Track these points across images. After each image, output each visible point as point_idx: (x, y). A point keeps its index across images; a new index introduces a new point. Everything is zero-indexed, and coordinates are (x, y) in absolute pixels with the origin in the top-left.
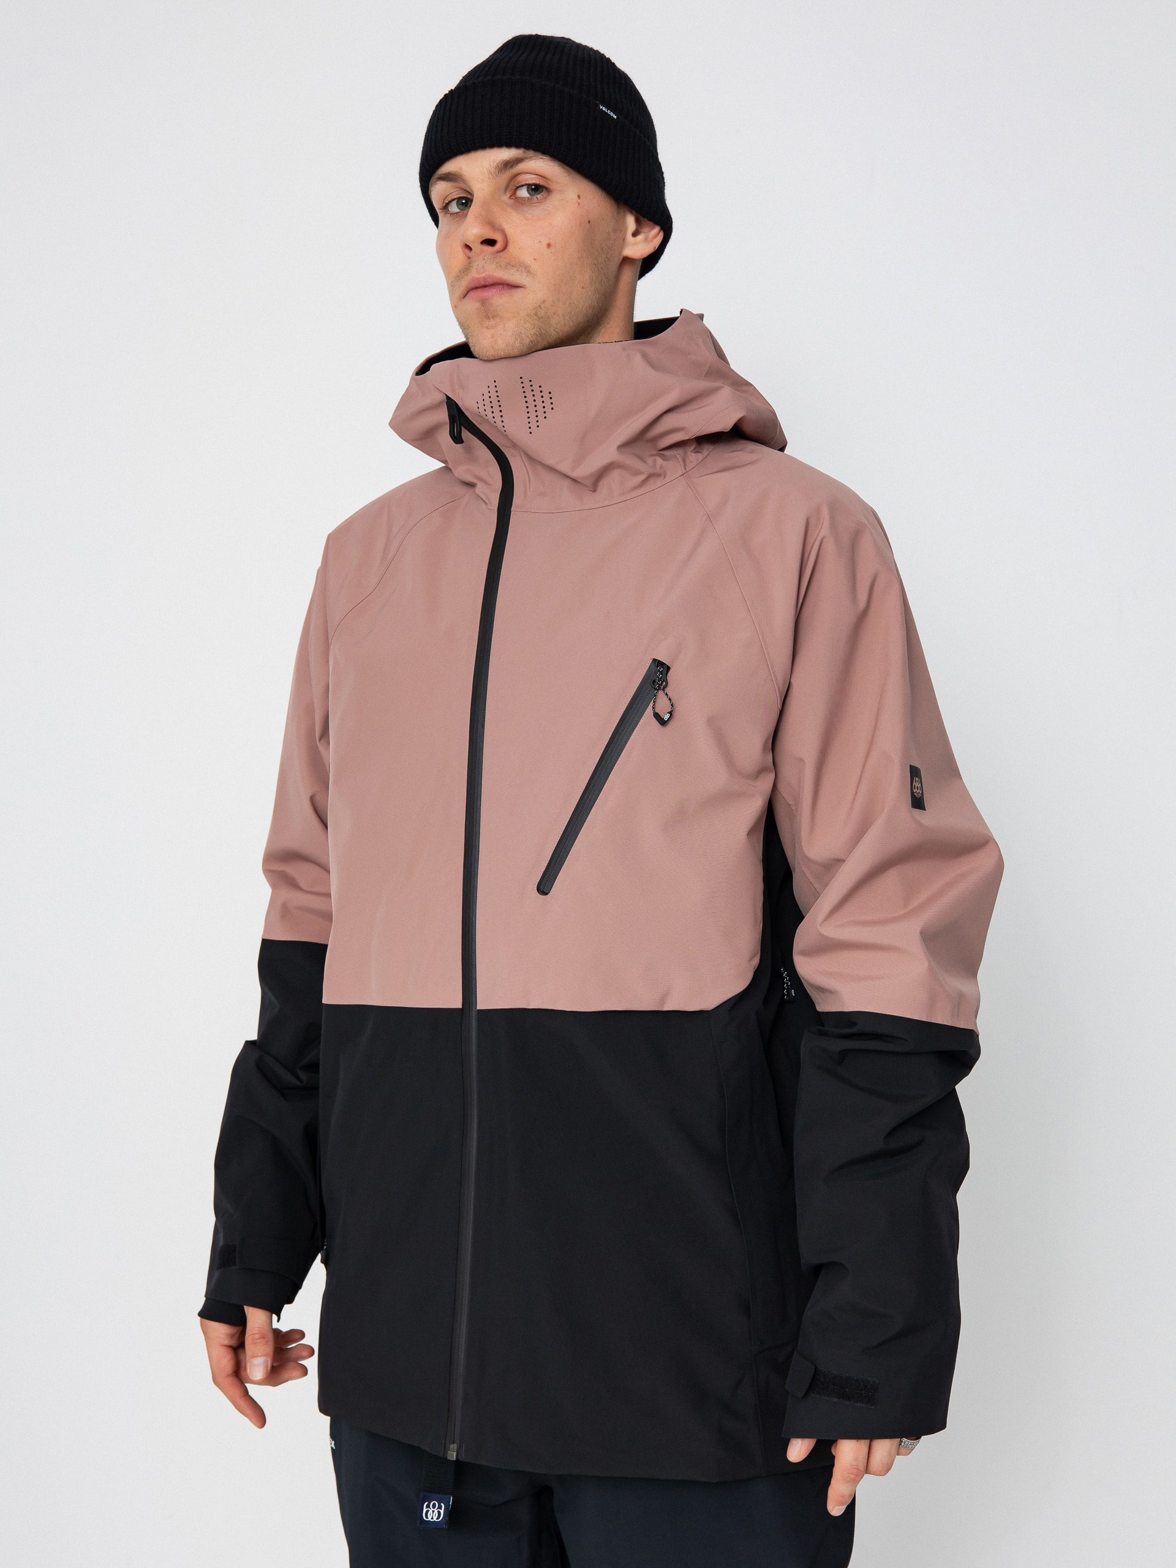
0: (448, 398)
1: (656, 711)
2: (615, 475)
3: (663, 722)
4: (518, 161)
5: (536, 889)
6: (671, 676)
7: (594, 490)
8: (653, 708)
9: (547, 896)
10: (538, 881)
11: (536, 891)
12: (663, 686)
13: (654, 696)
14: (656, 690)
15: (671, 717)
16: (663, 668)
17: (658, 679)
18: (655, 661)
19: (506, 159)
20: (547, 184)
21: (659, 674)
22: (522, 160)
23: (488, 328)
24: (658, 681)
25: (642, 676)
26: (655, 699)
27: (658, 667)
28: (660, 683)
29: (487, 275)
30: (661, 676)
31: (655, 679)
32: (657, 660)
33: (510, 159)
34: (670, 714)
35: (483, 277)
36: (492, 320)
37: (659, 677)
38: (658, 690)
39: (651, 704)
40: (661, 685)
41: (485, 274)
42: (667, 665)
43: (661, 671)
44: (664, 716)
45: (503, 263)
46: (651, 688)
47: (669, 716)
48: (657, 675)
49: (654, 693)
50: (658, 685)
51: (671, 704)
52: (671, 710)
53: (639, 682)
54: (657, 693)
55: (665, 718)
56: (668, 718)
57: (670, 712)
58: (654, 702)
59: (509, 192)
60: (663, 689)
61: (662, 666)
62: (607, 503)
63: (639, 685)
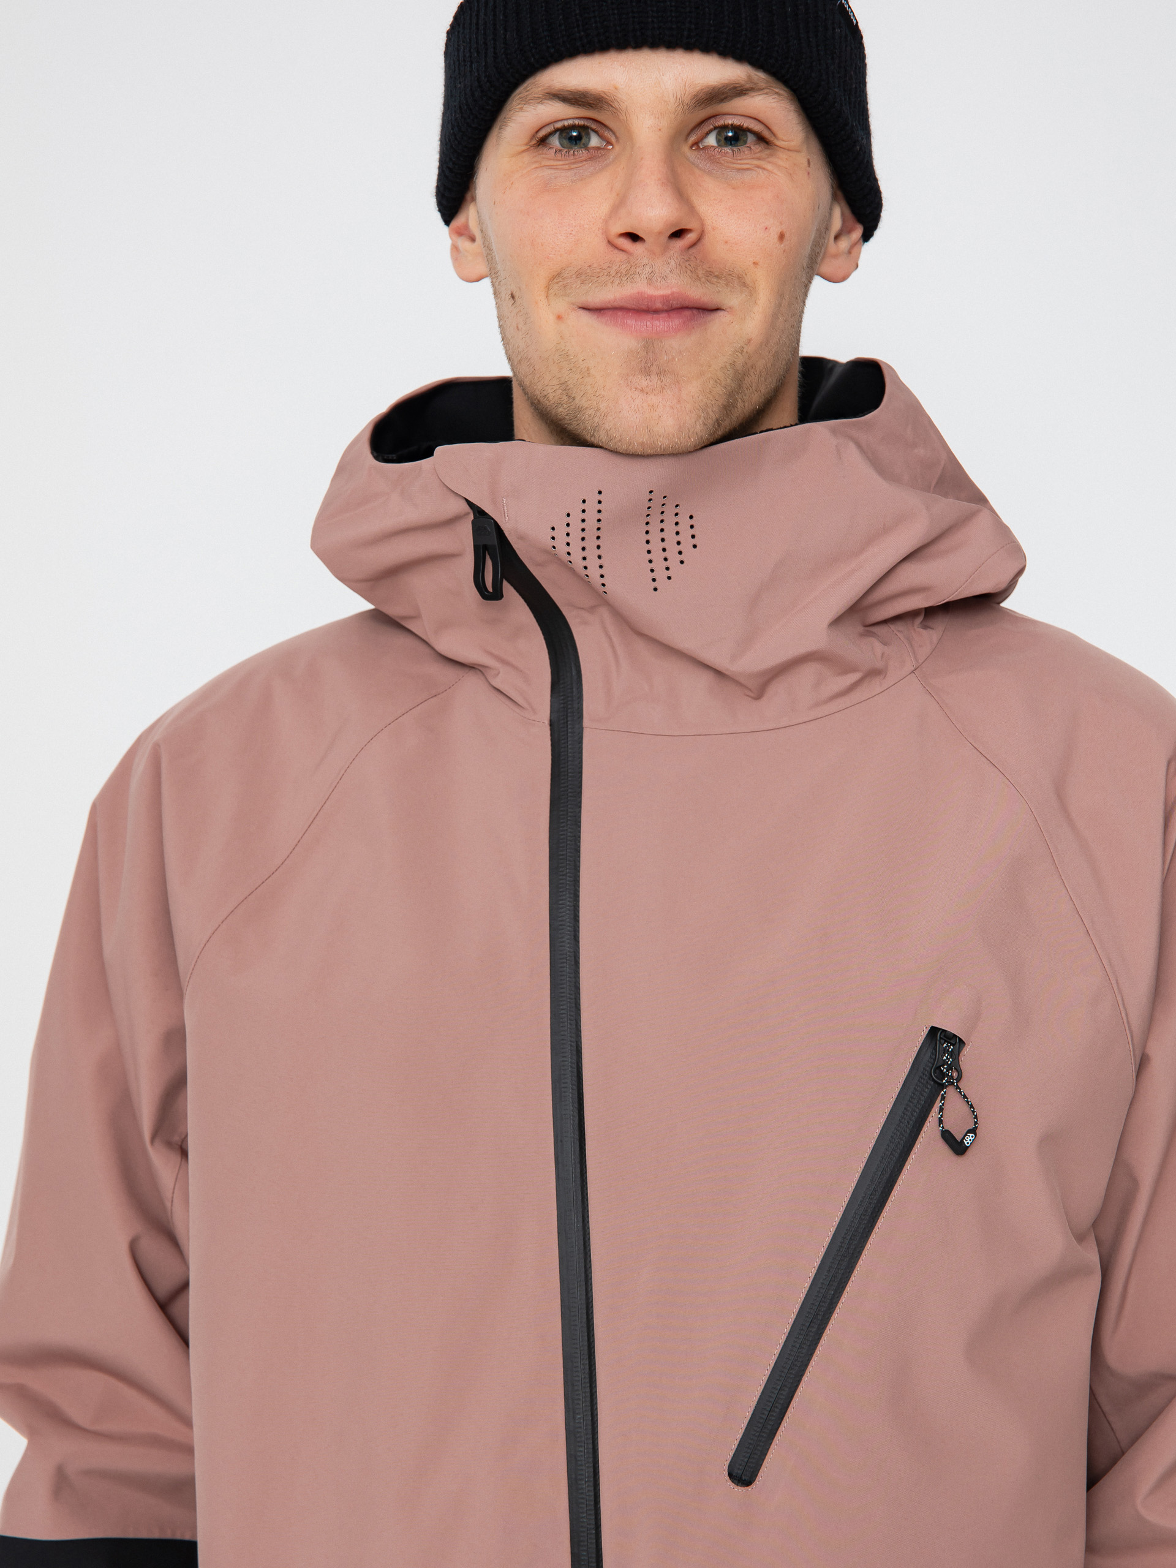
0: (479, 513)
1: (946, 1128)
2: (808, 673)
3: (958, 1148)
4: (738, 91)
5: (726, 1473)
6: (966, 1058)
7: (758, 697)
8: (941, 1121)
9: (749, 1488)
10: (729, 1458)
11: (727, 1478)
12: (955, 1078)
13: (940, 1098)
14: (943, 1086)
15: (973, 1140)
16: (953, 1045)
17: (945, 1066)
18: (934, 1031)
19: (716, 83)
20: (766, 134)
21: (947, 1057)
22: (744, 92)
23: (642, 390)
24: (947, 1071)
25: (911, 1060)
26: (943, 1104)
27: (944, 1043)
28: (950, 1074)
29: (673, 293)
30: (951, 1060)
31: (941, 1066)
32: (940, 1029)
33: (724, 86)
34: (971, 1135)
35: (663, 296)
36: (654, 378)
37: (948, 1062)
38: (947, 1086)
39: (934, 1113)
40: (952, 1077)
41: (668, 292)
42: (960, 1039)
43: (950, 1050)
44: (964, 1138)
45: (701, 272)
46: (927, 1082)
47: (969, 1138)
48: (945, 1058)
49: (940, 1092)
50: (946, 1079)
51: (974, 1114)
52: (975, 1125)
53: (907, 1071)
54: (945, 1092)
55: (966, 1142)
56: (968, 1141)
57: (973, 1131)
58: (941, 1109)
59: (693, 138)
60: (955, 1084)
61: (952, 1042)
62: (784, 721)
63: (907, 1076)
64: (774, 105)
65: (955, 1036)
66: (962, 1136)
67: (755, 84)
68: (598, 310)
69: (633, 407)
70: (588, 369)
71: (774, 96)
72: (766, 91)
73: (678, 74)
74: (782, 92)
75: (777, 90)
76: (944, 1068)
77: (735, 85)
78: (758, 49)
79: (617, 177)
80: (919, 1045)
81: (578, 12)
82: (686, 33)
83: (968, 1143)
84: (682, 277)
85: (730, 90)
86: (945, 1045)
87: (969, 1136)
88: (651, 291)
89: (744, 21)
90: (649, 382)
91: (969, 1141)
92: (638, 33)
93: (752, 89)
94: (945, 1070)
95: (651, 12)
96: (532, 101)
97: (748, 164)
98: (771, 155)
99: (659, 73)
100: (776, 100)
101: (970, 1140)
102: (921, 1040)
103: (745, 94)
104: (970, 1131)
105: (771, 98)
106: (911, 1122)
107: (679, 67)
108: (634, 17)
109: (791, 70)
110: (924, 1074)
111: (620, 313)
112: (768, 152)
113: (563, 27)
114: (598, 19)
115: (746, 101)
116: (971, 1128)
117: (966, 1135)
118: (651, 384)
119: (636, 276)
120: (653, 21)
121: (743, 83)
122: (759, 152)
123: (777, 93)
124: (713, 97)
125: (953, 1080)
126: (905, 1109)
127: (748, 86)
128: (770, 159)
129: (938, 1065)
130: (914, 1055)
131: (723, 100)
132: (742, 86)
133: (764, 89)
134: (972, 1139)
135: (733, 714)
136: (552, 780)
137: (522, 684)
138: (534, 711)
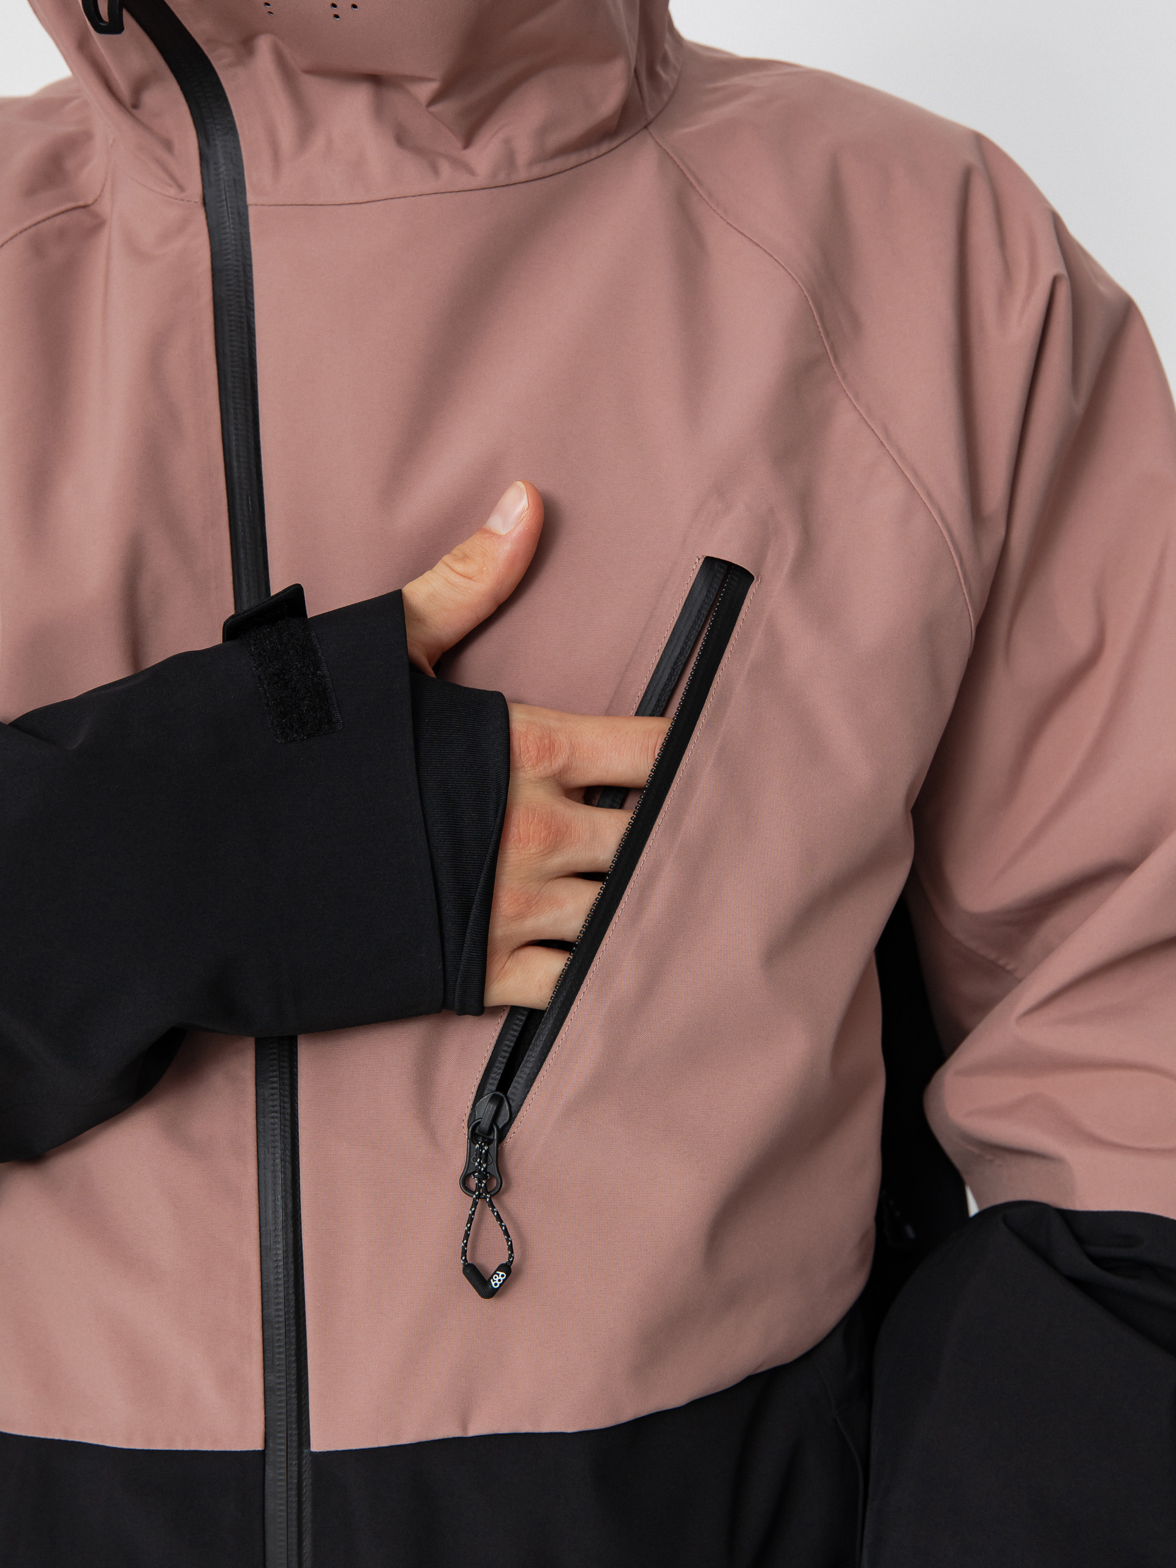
3: (484, 1288)
15: (504, 1280)
18: (709, 563)
34: (501, 1273)
42: (747, 572)
44: (493, 1276)
47: (498, 1278)
52: (508, 1260)
53: (676, 616)
55: (493, 1283)
56: (497, 1280)
57: (505, 1267)
62: (502, 179)
63: (677, 622)
66: (491, 1274)
80: (691, 581)
83: (496, 1284)
87: (498, 1274)
91: (497, 1282)
101: (499, 1280)
102: (693, 575)
104: (502, 1268)
116: (503, 1263)
117: (495, 1272)
126: (675, 664)
130: (685, 594)
134: (502, 1279)
135: (435, 170)
136: (213, 276)
137: (161, 152)
138: (181, 188)
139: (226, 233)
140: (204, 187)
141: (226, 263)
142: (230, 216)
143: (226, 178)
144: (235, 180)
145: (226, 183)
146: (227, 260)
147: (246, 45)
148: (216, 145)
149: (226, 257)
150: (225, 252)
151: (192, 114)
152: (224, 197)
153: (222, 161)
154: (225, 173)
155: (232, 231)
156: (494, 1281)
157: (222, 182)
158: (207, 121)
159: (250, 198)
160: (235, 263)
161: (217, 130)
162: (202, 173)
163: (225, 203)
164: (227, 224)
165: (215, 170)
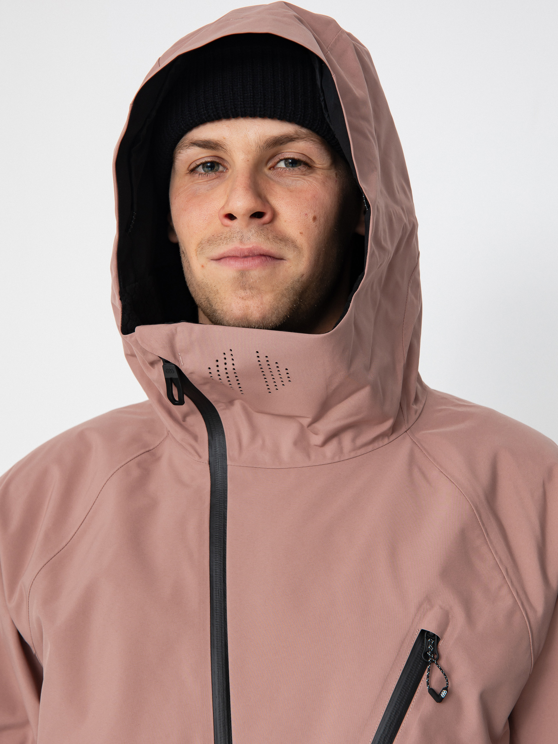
0: (165, 362)
1: (431, 687)
4: (289, 139)
6: (442, 647)
8: (428, 683)
12: (435, 659)
13: (427, 670)
14: (427, 664)
16: (434, 640)
17: (430, 652)
18: (423, 632)
19: (277, 135)
20: (308, 161)
21: (430, 647)
22: (293, 139)
23: (243, 298)
24: (431, 655)
25: (411, 649)
26: (429, 674)
27: (429, 639)
28: (432, 656)
29: (253, 247)
30: (433, 648)
31: (427, 652)
32: (426, 631)
33: (281, 136)
35: (248, 249)
36: (248, 291)
37: (431, 650)
38: (431, 663)
39: (424, 679)
40: (434, 658)
41: (251, 246)
42: (438, 637)
43: (432, 643)
44: (441, 693)
45: (271, 236)
46: (420, 661)
48: (429, 647)
49: (427, 667)
50: (430, 659)
51: (446, 679)
52: (447, 685)
53: (408, 655)
54: (430, 667)
55: (442, 695)
57: (446, 689)
58: (428, 677)
59: (270, 164)
60: (435, 662)
61: (433, 638)
62: (337, 459)
63: (409, 658)
64: (311, 146)
65: (434, 635)
66: (440, 692)
67: (299, 135)
68: (219, 259)
69: (238, 307)
70: (217, 290)
71: (311, 142)
72: (305, 139)
73: (256, 130)
74: (315, 139)
75: (312, 139)
76: (429, 653)
77: (287, 136)
78: (299, 116)
79: (228, 187)
80: (415, 640)
81: (203, 100)
82: (258, 109)
83: (443, 696)
84: (258, 238)
85: (285, 138)
86: (429, 640)
88: (241, 247)
89: (290, 101)
90: (246, 294)
92: (233, 110)
93: (297, 138)
94: (429, 654)
95: (240, 99)
96: (184, 148)
97: (297, 177)
98: (312, 173)
99: (247, 130)
100: (312, 144)
101: (444, 694)
102: (416, 637)
103: (294, 140)
104: (444, 689)
105: (309, 143)
106: (411, 684)
107: (257, 127)
108: (231, 102)
109: (319, 127)
110: (418, 657)
111: (228, 259)
112: (309, 171)
113: (196, 109)
114: (213, 104)
115: (295, 144)
116: (445, 687)
117: (442, 691)
118: (247, 294)
119: (234, 238)
120: (241, 104)
121: (292, 134)
122: (305, 171)
123: (312, 140)
124: (276, 142)
125: (434, 660)
126: (408, 676)
127: (295, 136)
128: (311, 175)
129: (426, 651)
130: (412, 646)
131: (282, 144)
132: (292, 136)
133: (304, 138)
134: (445, 693)
135: (309, 456)
136: (211, 494)
137: (193, 442)
138: (200, 457)
139: (218, 476)
140: (209, 457)
141: (217, 489)
142: (219, 469)
143: (219, 453)
144: (222, 454)
145: (219, 455)
146: (217, 487)
147: (231, 402)
148: (216, 439)
149: (217, 486)
150: (217, 484)
151: (207, 427)
152: (217, 461)
153: (218, 446)
154: (219, 451)
155: (220, 476)
156: (442, 694)
157: (217, 455)
158: (213, 430)
159: (229, 462)
160: (221, 489)
161: (216, 433)
162: (209, 451)
163: (218, 463)
164: (218, 472)
165: (215, 449)
